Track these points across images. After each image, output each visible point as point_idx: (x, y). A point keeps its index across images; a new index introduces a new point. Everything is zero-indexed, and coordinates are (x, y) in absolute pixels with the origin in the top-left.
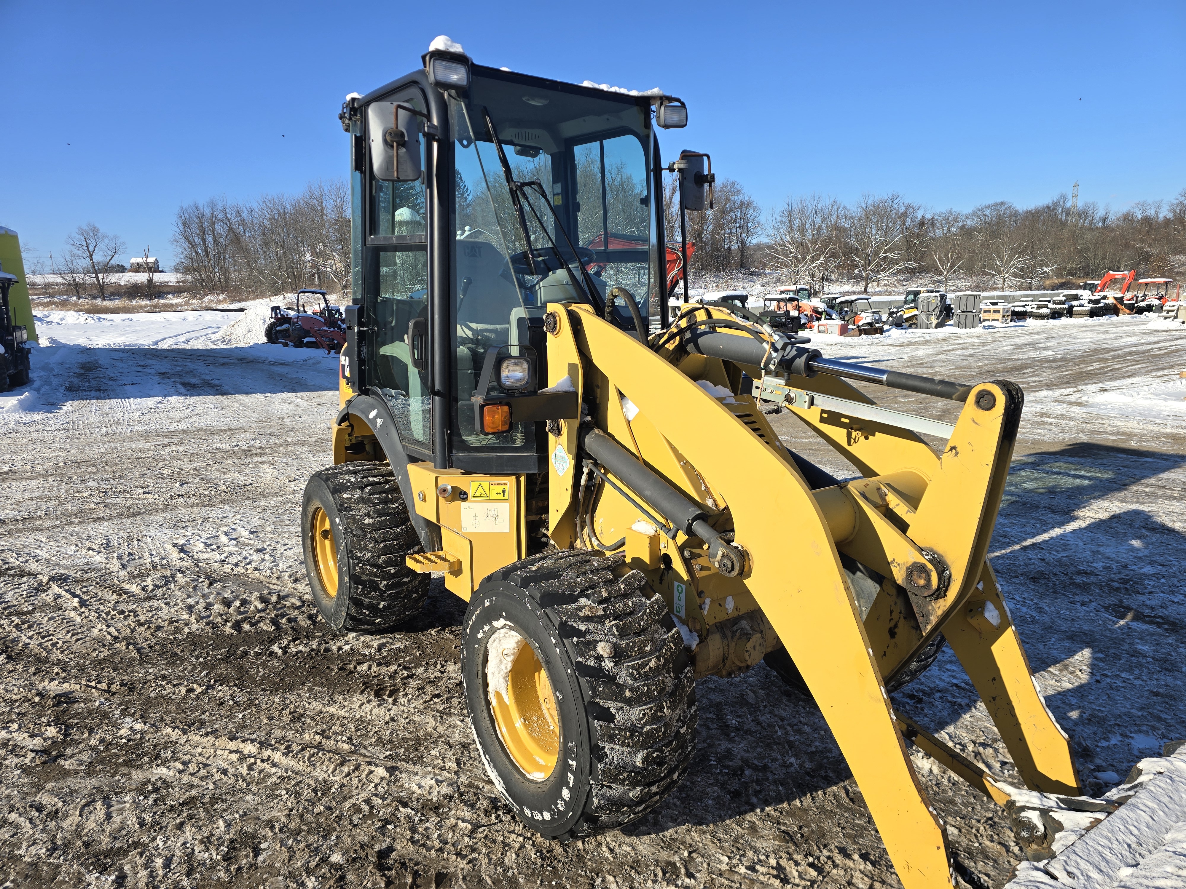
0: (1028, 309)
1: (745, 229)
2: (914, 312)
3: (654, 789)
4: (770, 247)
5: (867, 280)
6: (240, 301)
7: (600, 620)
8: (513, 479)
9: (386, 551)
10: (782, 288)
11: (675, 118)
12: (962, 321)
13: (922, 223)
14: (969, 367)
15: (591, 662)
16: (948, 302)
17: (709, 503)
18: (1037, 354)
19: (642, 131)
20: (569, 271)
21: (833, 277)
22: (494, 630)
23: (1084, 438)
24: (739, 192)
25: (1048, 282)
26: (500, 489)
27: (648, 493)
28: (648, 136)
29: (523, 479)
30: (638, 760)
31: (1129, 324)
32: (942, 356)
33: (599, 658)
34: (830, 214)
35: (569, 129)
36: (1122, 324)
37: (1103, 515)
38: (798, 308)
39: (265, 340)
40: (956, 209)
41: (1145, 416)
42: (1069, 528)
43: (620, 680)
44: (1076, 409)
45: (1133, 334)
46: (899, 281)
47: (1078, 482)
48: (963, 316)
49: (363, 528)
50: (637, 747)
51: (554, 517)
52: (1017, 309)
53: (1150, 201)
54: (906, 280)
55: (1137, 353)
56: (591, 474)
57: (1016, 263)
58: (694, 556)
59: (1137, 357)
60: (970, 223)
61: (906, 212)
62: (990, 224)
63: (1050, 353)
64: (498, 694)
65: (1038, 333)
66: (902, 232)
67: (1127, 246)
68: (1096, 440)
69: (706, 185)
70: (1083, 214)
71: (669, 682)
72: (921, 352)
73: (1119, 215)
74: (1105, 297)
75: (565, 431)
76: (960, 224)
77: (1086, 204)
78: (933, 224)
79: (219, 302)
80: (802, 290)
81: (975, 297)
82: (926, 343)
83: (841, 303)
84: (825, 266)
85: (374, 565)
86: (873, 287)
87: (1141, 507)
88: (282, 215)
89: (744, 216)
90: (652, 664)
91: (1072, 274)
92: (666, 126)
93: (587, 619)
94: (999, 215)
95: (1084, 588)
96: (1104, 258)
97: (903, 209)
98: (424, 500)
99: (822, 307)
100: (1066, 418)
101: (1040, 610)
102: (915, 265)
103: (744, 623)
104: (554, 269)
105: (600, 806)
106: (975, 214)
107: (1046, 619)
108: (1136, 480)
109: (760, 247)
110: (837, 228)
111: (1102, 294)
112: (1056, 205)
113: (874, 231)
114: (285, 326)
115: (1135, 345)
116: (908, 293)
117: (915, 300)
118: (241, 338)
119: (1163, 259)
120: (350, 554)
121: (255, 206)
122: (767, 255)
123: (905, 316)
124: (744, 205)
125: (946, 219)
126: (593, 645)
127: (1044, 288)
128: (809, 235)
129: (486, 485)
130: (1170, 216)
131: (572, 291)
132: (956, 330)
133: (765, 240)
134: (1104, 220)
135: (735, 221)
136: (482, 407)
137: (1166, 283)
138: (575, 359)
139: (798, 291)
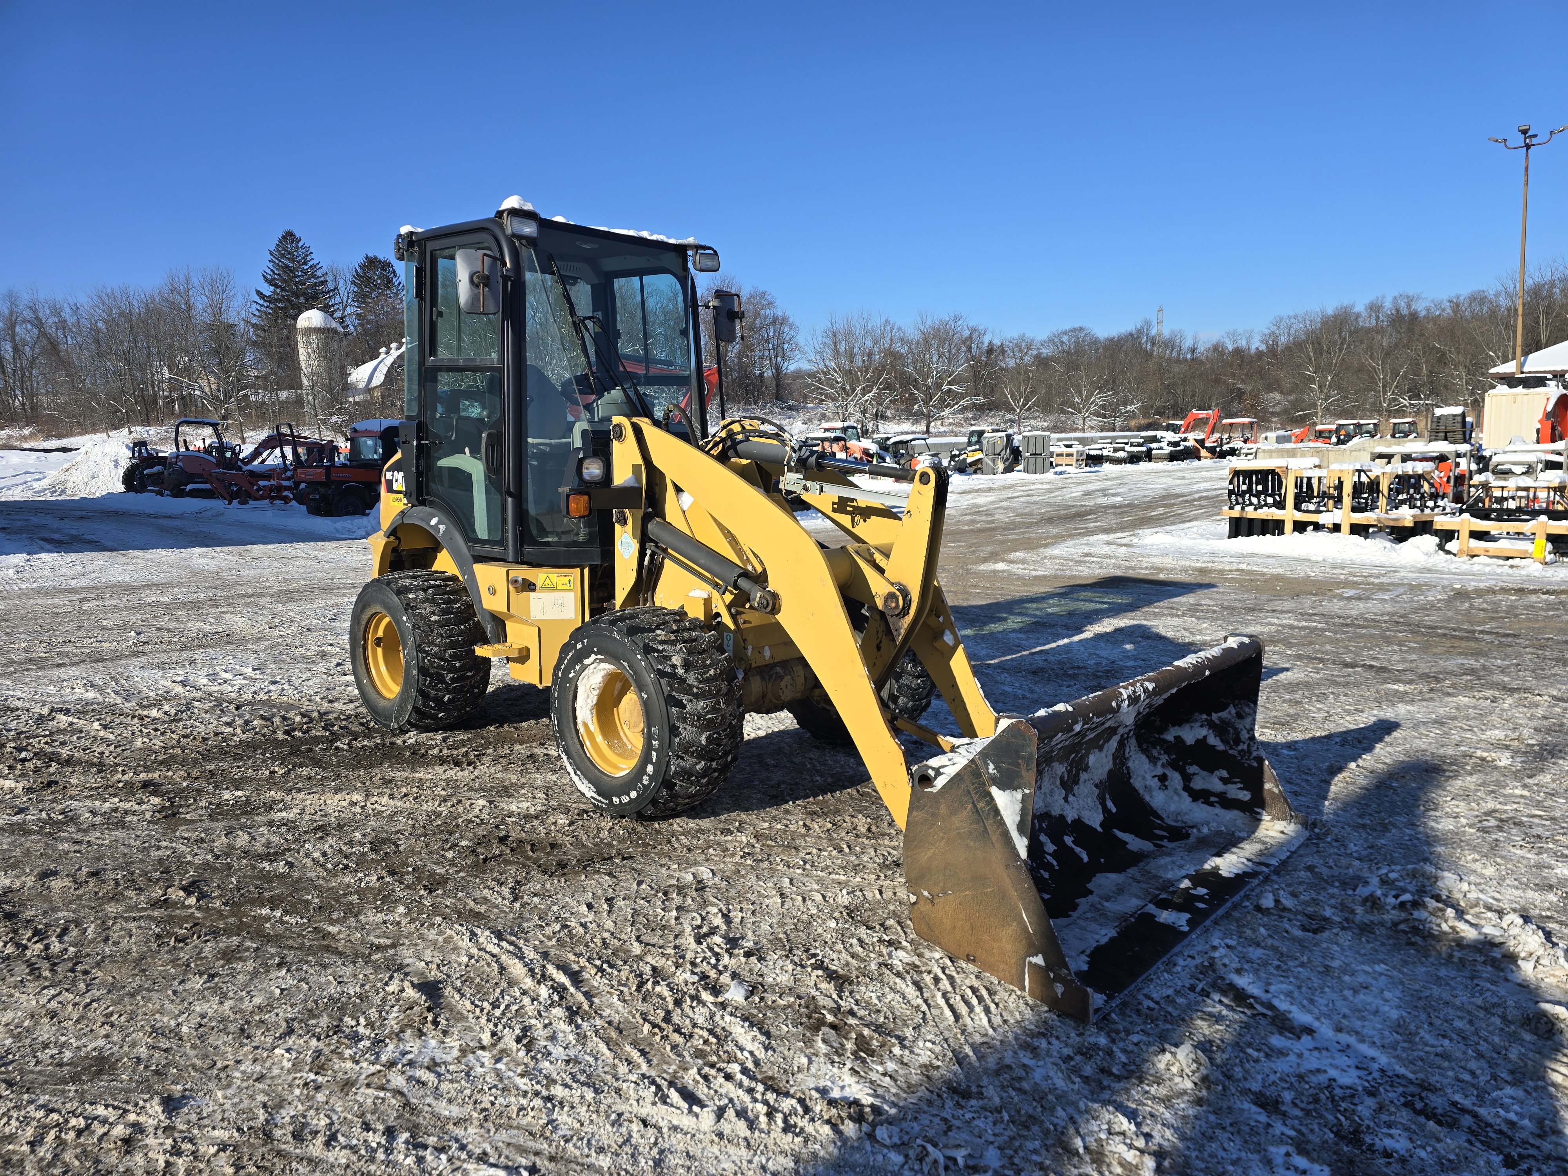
0: (1105, 453)
1: (779, 351)
2: (979, 455)
3: (714, 764)
4: (812, 375)
5: (929, 418)
6: (59, 436)
7: (673, 643)
8: (578, 570)
9: (452, 645)
10: (826, 425)
11: (709, 263)
12: (1031, 468)
13: (990, 351)
14: (1030, 514)
15: (668, 670)
16: (1016, 443)
17: (750, 568)
18: (1104, 501)
19: (680, 272)
20: (624, 390)
21: (889, 413)
22: (584, 668)
23: (1118, 573)
24: (770, 304)
25: (1133, 423)
26: (565, 580)
27: (702, 561)
28: (686, 278)
29: (586, 571)
30: (703, 739)
31: (1209, 469)
32: (1005, 504)
33: (674, 667)
34: (883, 335)
35: (610, 264)
36: (1201, 469)
37: (1109, 629)
38: (846, 449)
39: (121, 488)
40: (1029, 335)
41: (1182, 554)
42: (1076, 638)
43: (689, 682)
44: (1123, 550)
45: (1210, 479)
46: (966, 419)
47: (1098, 606)
48: (1032, 461)
49: (430, 625)
50: (702, 729)
51: (621, 593)
52: (1092, 453)
53: (1240, 331)
54: (974, 418)
55: (1206, 498)
56: (653, 554)
57: (1098, 399)
58: (738, 613)
59: (1204, 503)
60: (1045, 352)
61: (970, 337)
62: (1068, 353)
63: (1119, 499)
64: (585, 725)
65: (1113, 479)
66: (968, 360)
67: (1217, 381)
68: (1131, 574)
69: (737, 321)
70: (1169, 344)
71: (724, 688)
72: (982, 500)
73: (1209, 345)
74: (1185, 440)
75: (630, 521)
76: (1035, 352)
77: (1172, 332)
78: (1003, 352)
79: (25, 438)
80: (849, 427)
81: (1044, 437)
82: (990, 490)
83: (895, 443)
84: (878, 399)
85: (441, 659)
86: (935, 427)
87: (1144, 623)
88: (127, 315)
89: (779, 335)
90: (712, 672)
91: (1161, 414)
92: (701, 270)
93: (663, 642)
94: (1077, 343)
95: (1074, 677)
96: (1193, 396)
97: (967, 333)
98: (494, 594)
99: (873, 448)
100: (1109, 557)
101: (1032, 691)
102: (983, 400)
103: (778, 669)
104: (608, 390)
105: (676, 772)
106: (1051, 340)
107: (1035, 696)
108: (1150, 603)
109: (799, 374)
110: (891, 353)
111: (1183, 436)
112: (1140, 332)
113: (935, 359)
114: (156, 469)
115: (1207, 490)
116: (972, 433)
117: (979, 442)
118: (82, 487)
119: (1256, 397)
120: (419, 648)
121: (83, 300)
122: (808, 386)
123: (969, 460)
124: (778, 322)
125: (1018, 345)
126: (669, 658)
127: (1130, 430)
128: (858, 361)
129: (553, 577)
130: (1263, 348)
131: (626, 408)
132: (1025, 476)
133: (806, 366)
134: (1193, 350)
135: (767, 341)
136: (568, 496)
137: (1252, 424)
138: (639, 461)
139: (845, 430)
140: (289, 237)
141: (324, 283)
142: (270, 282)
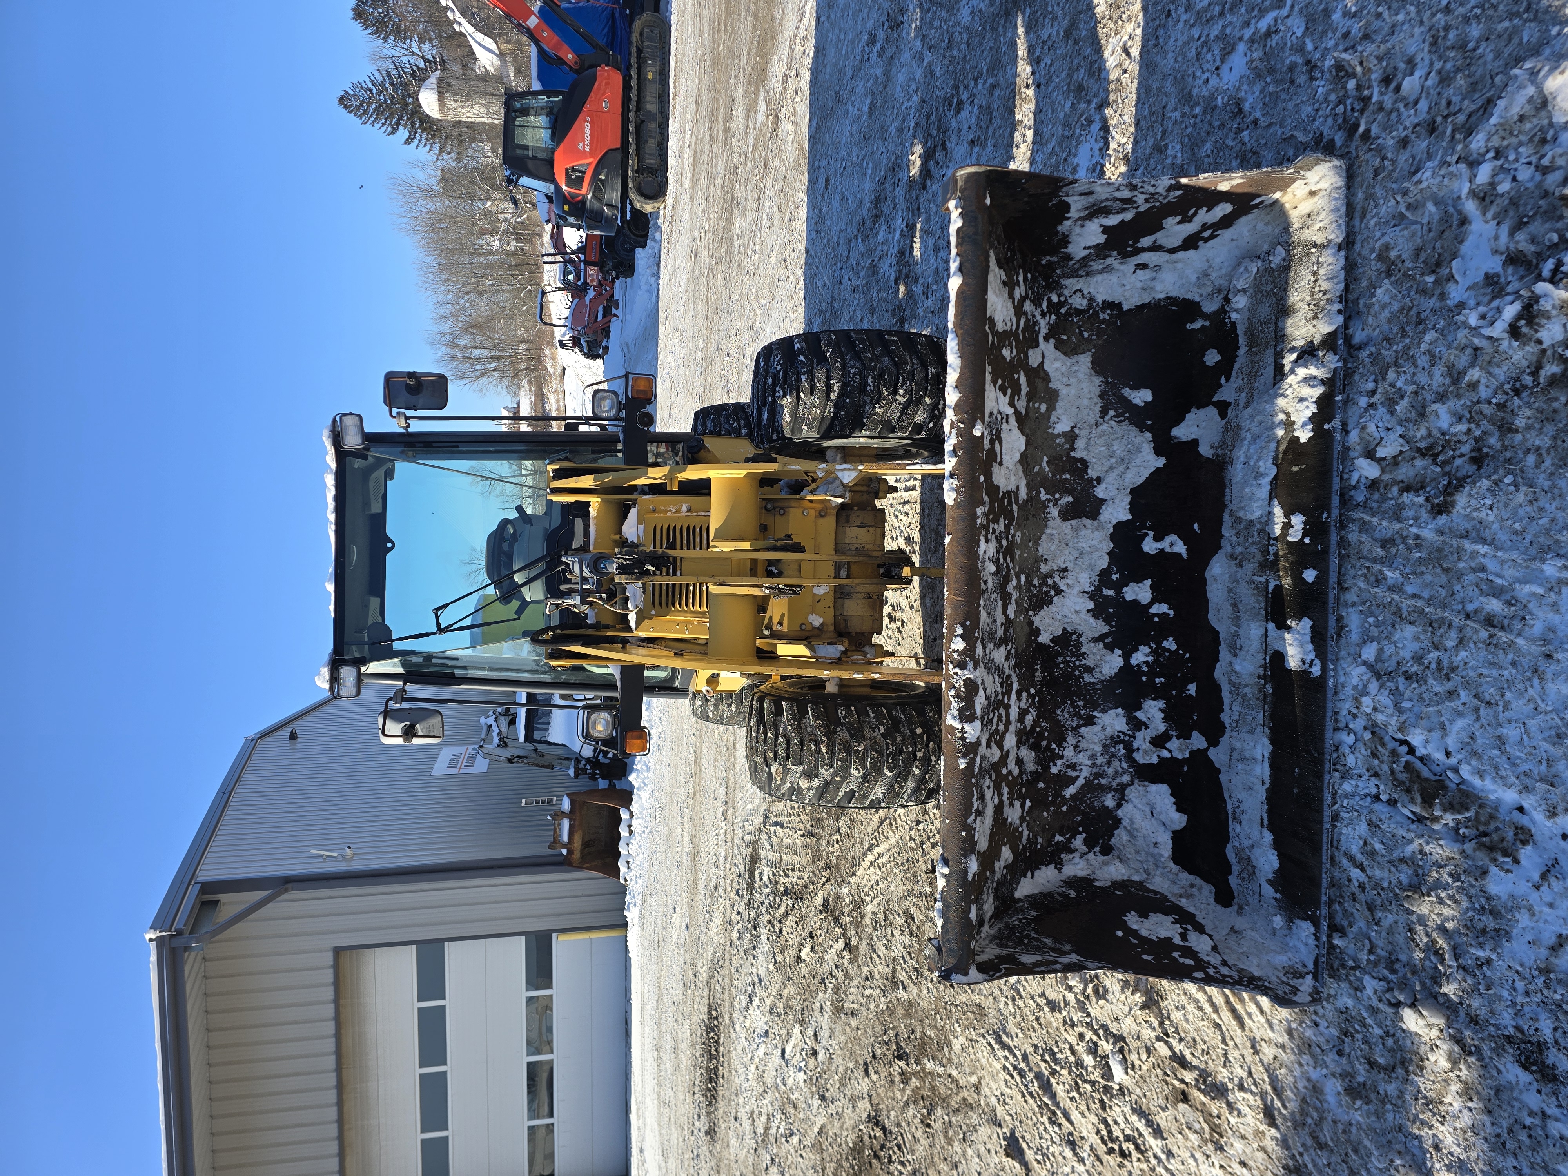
30: (889, 774)
43: (828, 779)
50: (880, 774)
140: (344, 101)
141: (389, 74)
142: (395, 130)
